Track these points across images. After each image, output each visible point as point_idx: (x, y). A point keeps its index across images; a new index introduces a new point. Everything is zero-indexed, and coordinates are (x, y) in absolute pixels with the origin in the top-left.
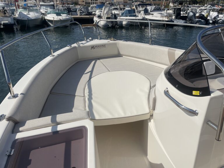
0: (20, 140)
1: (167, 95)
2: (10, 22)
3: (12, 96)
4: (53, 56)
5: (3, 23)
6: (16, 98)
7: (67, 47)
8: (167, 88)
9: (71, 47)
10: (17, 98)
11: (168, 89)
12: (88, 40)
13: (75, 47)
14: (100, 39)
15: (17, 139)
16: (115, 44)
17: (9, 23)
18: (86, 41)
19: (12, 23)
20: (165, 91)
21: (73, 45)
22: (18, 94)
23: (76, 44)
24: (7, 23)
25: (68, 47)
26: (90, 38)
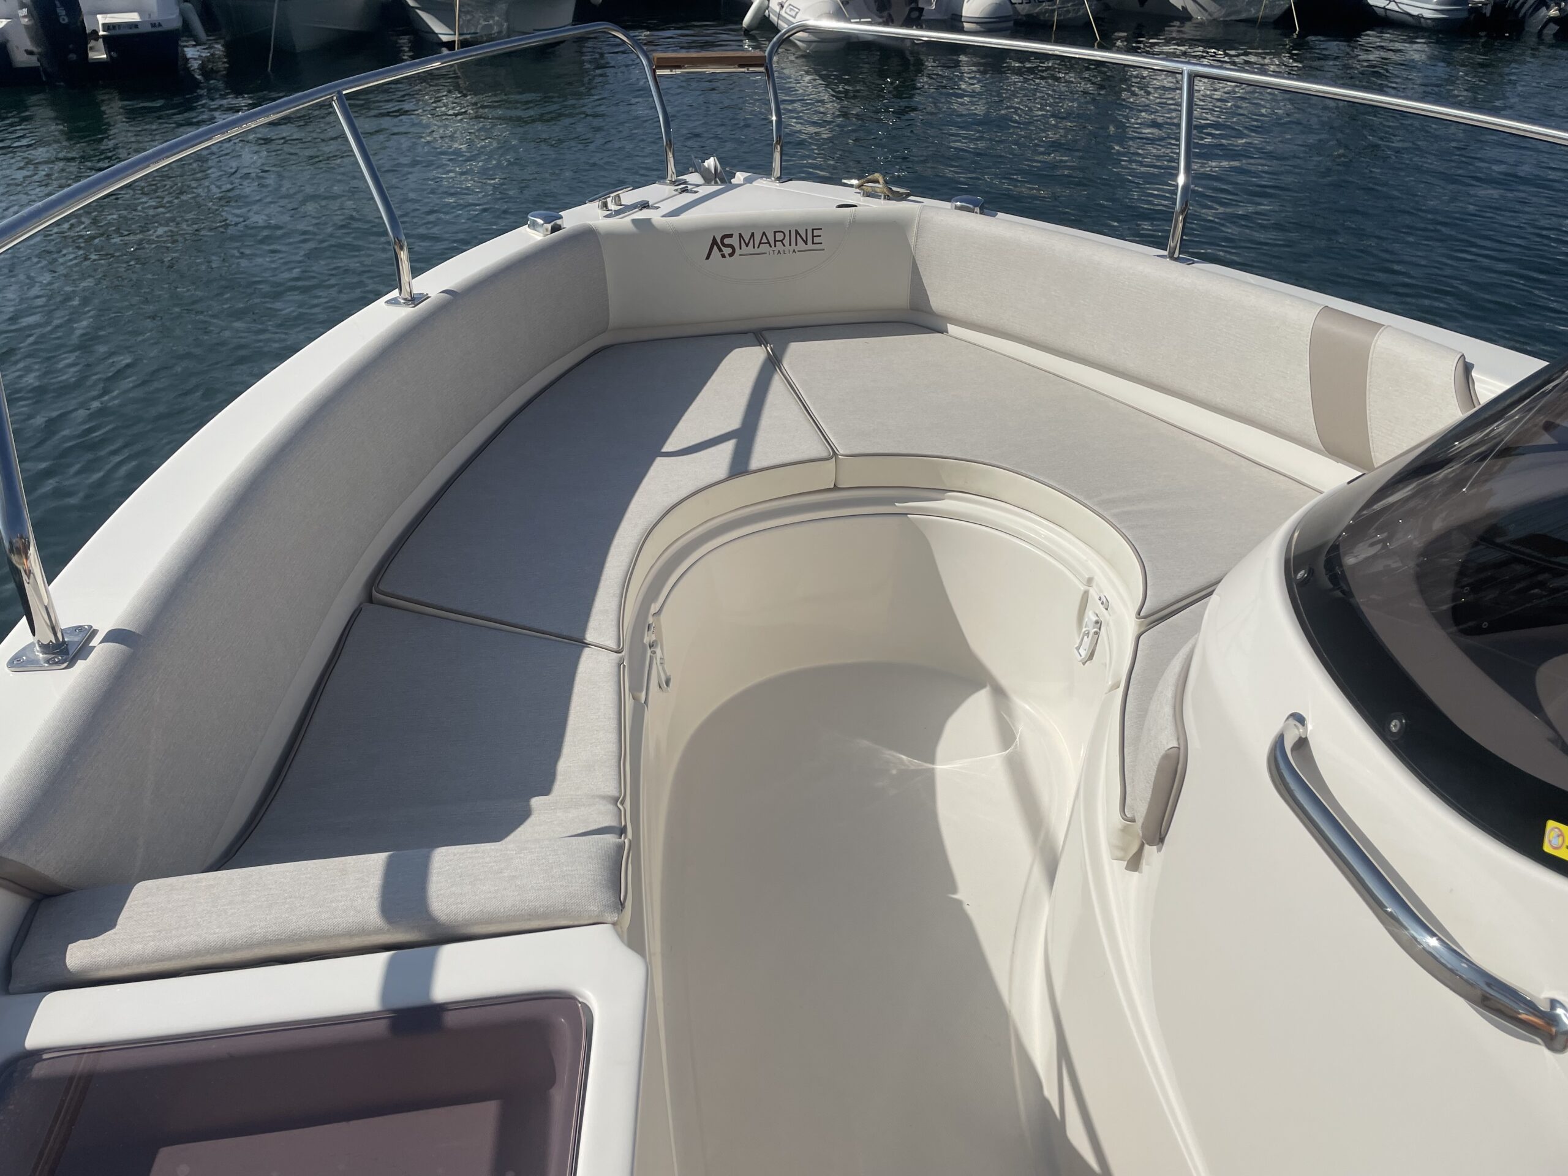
0: (68, 1067)
1: (1293, 785)
2: (156, 17)
3: (46, 648)
4: (414, 300)
5: (107, 27)
6: (71, 664)
7: (525, 229)
8: (1300, 719)
9: (556, 228)
10: (80, 665)
11: (1310, 727)
12: (694, 178)
13: (587, 235)
14: (779, 179)
15: (36, 1054)
16: (897, 228)
17: (148, 29)
18: (673, 183)
19: (166, 27)
20: (1280, 740)
21: (573, 218)
22: (94, 633)
23: (596, 204)
24: (134, 25)
25: (534, 225)
26: (711, 163)
